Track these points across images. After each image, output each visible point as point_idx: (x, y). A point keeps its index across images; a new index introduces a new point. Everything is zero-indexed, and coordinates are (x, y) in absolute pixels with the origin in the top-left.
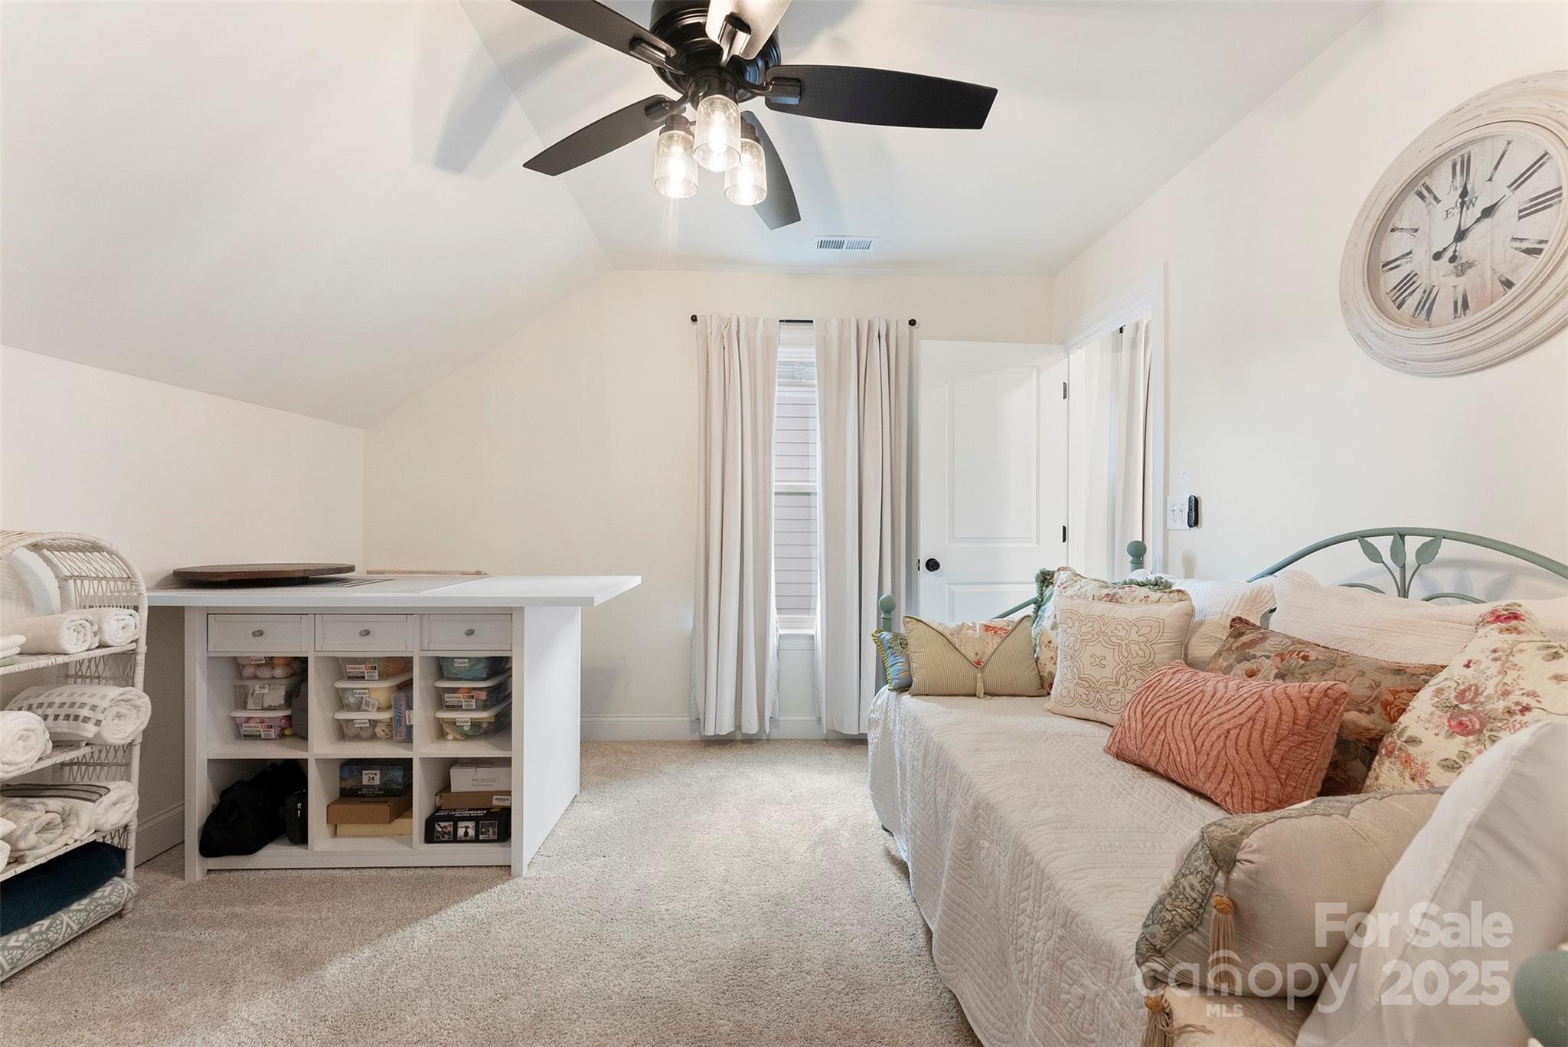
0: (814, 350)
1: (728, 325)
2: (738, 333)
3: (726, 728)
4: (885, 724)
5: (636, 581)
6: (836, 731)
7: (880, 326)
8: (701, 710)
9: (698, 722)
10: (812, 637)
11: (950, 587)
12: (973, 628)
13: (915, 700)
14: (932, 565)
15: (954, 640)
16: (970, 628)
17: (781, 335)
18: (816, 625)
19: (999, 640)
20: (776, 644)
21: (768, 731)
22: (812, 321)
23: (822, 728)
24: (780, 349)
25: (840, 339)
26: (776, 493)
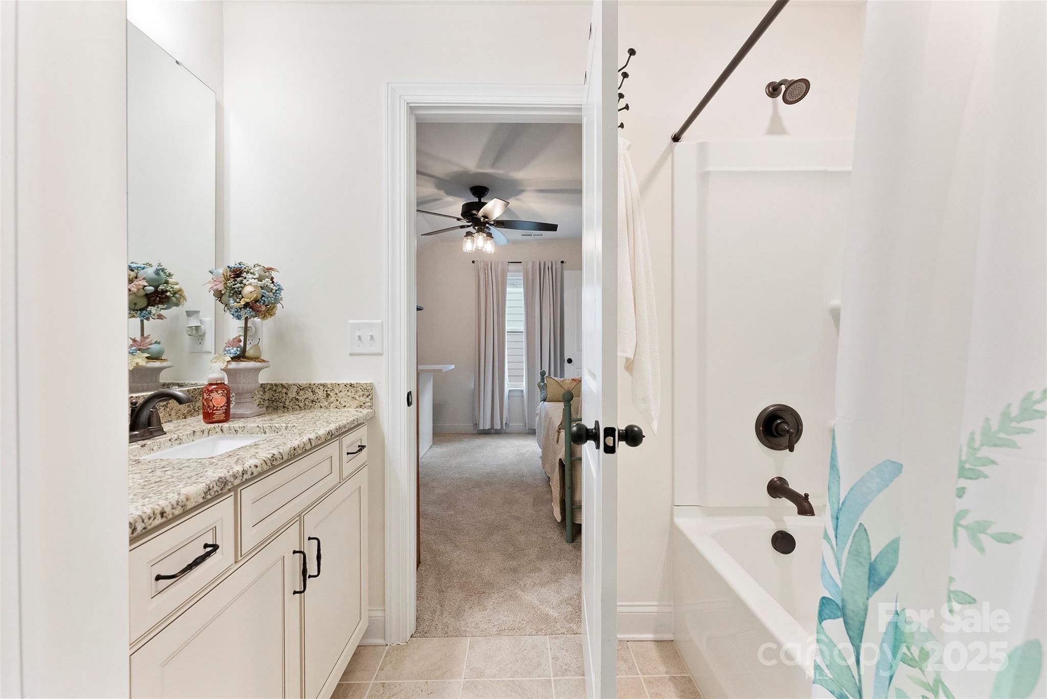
0: (522, 274)
1: (487, 265)
2: (491, 268)
3: (488, 427)
4: (540, 414)
5: (453, 367)
6: (532, 429)
7: (548, 264)
8: (478, 420)
9: (476, 425)
10: (522, 391)
11: (578, 370)
12: (569, 380)
13: (548, 403)
14: (570, 361)
15: (561, 383)
16: (567, 380)
17: (509, 268)
18: (523, 386)
19: (576, 383)
20: (508, 393)
21: (504, 428)
22: (521, 262)
23: (526, 428)
24: (508, 274)
25: (533, 269)
26: (508, 332)
